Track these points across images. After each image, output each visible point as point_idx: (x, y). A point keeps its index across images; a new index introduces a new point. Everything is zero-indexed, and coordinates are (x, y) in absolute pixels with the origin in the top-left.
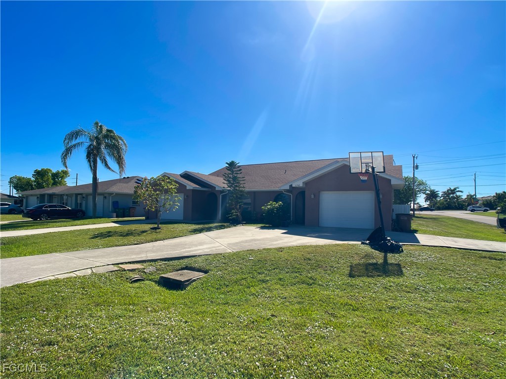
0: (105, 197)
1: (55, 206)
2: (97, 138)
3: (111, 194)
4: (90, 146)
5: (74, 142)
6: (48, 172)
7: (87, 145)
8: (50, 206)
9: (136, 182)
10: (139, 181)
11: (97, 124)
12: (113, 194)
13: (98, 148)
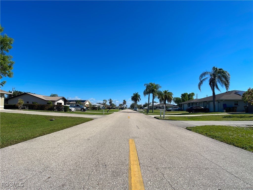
0: (219, 102)
1: (197, 107)
2: (214, 74)
3: (222, 100)
4: (210, 79)
5: (204, 78)
6: (186, 95)
7: (209, 78)
8: (195, 107)
9: (235, 93)
10: (236, 93)
11: (214, 67)
12: (223, 100)
13: (214, 79)
